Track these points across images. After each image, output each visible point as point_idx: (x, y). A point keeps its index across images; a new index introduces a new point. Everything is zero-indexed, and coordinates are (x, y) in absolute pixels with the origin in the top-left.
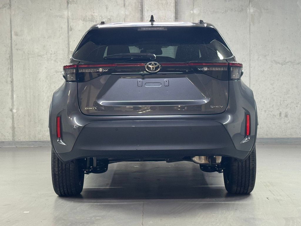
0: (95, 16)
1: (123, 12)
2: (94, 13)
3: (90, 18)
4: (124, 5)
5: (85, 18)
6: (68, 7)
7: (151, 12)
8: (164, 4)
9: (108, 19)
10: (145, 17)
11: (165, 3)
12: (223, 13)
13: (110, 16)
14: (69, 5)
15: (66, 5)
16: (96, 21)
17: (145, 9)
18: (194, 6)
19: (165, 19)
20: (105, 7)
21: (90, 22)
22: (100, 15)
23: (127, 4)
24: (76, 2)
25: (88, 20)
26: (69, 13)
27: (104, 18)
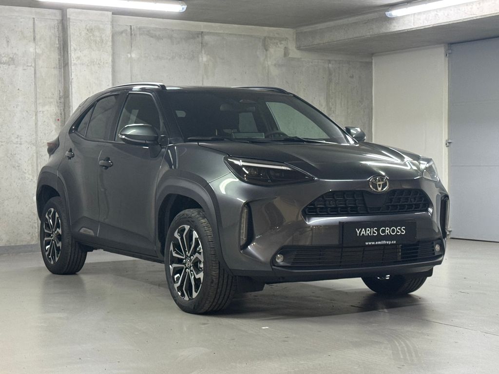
1: (32, 50)
4: (34, 39)
7: (81, 52)
8: (98, 42)
9: (10, 58)
12: (170, 59)
13: (13, 53)
18: (131, 47)
19: (99, 64)
20: (5, 39)
23: (38, 37)
27: (3, 57)
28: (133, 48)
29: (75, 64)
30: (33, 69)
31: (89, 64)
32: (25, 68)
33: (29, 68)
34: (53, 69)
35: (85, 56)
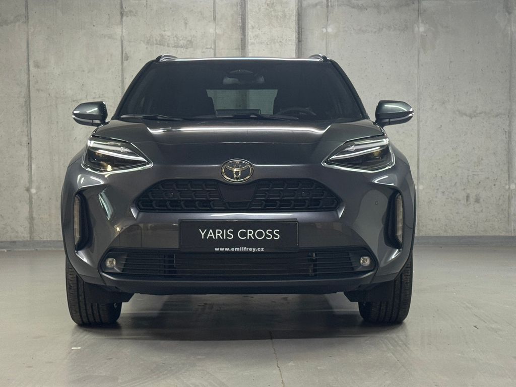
0: (166, 37)
1: (211, 31)
2: (164, 31)
3: (159, 39)
4: (215, 19)
5: (150, 40)
6: (122, 21)
7: (259, 29)
8: (279, 18)
9: (188, 41)
10: (249, 38)
11: (281, 16)
12: (375, 32)
13: (191, 36)
14: (124, 18)
15: (119, 17)
16: (168, 44)
17: (250, 25)
18: (328, 20)
19: (281, 42)
20: (183, 21)
21: (159, 46)
22: (175, 35)
23: (218, 16)
24: (136, 13)
25: (155, 42)
26: (124, 30)
27: (180, 40)
28: (329, 22)
29: (253, 44)
30: (212, 51)
31: (269, 43)
32: (204, 50)
33: (209, 50)
34: (234, 51)
35: (264, 34)
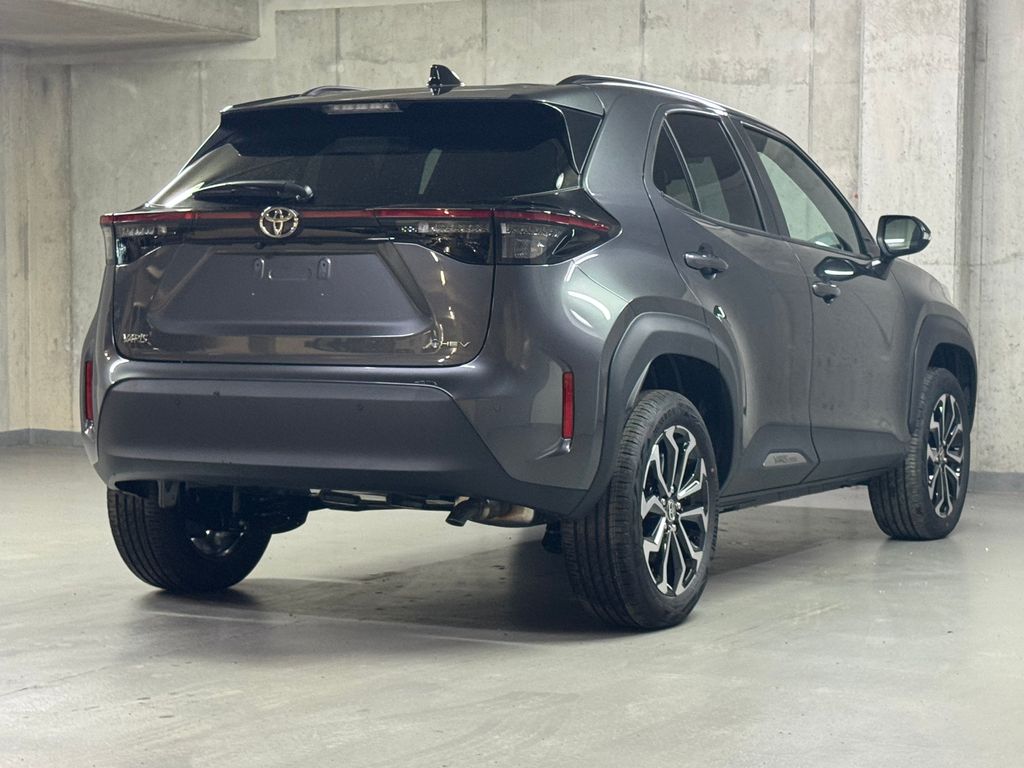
0: (721, 64)
1: (806, 48)
2: (718, 53)
3: (707, 68)
4: (812, 24)
5: (691, 71)
6: (643, 37)
7: (885, 41)
8: (927, 14)
9: (762, 69)
10: (866, 59)
11: (931, 10)
13: (767, 59)
14: (647, 31)
15: (638, 31)
16: (724, 77)
17: (867, 33)
19: (928, 64)
20: (753, 30)
21: (707, 82)
22: (737, 59)
23: (820, 18)
24: (668, 20)
25: (700, 75)
26: (646, 56)
27: (747, 69)
29: (872, 70)
30: (806, 88)
31: (904, 68)
32: (791, 87)
33: (799, 86)
34: (849, 85)
35: (895, 49)
